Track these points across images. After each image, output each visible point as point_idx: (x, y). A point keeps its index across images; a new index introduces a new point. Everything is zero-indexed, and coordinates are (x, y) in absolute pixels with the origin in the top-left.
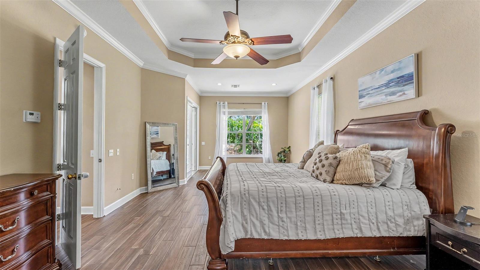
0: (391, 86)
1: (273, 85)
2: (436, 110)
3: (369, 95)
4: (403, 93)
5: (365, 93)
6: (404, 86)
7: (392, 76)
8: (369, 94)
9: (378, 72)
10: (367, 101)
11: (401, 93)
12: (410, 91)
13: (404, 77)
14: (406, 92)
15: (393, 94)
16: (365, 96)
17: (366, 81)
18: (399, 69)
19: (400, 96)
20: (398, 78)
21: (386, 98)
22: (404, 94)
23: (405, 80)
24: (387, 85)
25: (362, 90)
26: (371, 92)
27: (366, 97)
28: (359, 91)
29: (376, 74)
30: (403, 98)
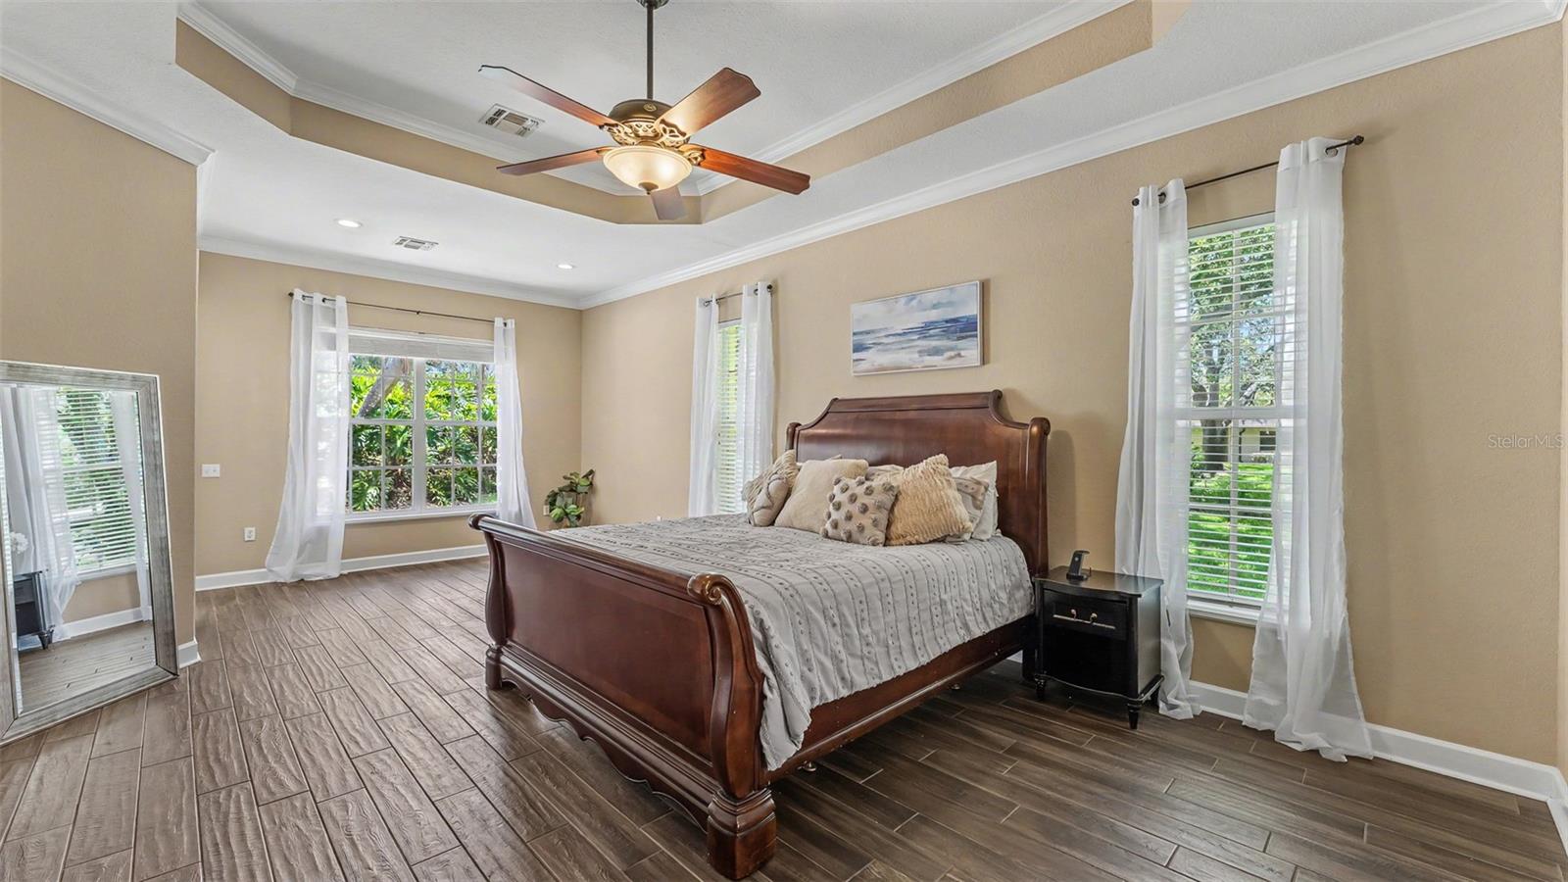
0: (931, 336)
1: (561, 266)
2: (1012, 392)
3: (880, 347)
4: (956, 353)
5: (868, 340)
6: (959, 339)
7: (934, 315)
8: (879, 344)
9: (903, 301)
10: (873, 358)
11: (952, 353)
12: (971, 351)
13: (958, 321)
14: (963, 353)
15: (936, 352)
16: (870, 348)
17: (870, 314)
18: (950, 304)
19: (951, 358)
20: (947, 322)
21: (921, 359)
22: (959, 355)
23: (962, 328)
24: (924, 331)
25: (861, 333)
26: (885, 340)
27: (871, 351)
28: (854, 334)
29: (896, 302)
30: (955, 363)
